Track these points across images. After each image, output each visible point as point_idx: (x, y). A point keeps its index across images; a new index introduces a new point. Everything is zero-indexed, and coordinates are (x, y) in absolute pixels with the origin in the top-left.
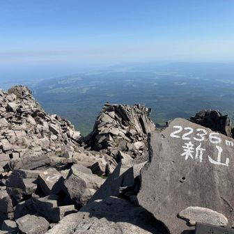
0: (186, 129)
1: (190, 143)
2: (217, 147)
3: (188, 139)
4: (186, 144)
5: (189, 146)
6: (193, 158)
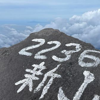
4: (34, 65)
5: (38, 70)
6: (31, 90)
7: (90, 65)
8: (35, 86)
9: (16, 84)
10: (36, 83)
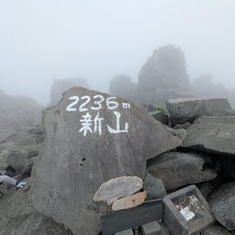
0: (83, 98)
1: (88, 114)
2: (115, 113)
3: (85, 110)
4: (83, 116)
5: (88, 119)
6: (91, 132)
7: (114, 107)
8: (93, 129)
9: (80, 131)
10: (92, 127)
